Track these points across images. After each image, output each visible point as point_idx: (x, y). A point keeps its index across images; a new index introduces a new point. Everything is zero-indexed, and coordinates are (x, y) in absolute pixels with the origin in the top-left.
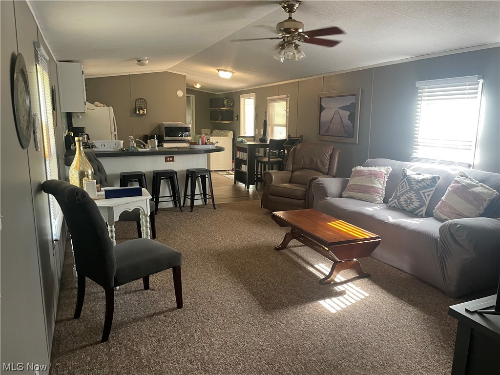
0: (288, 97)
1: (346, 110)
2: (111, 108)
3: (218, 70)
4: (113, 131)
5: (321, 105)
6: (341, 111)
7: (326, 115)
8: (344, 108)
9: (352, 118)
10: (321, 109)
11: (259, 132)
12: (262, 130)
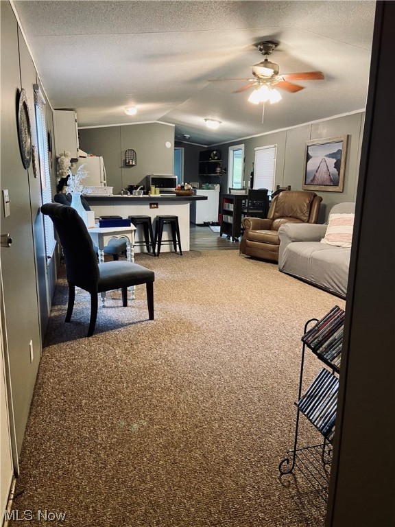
0: (275, 147)
1: (333, 158)
2: (101, 157)
3: (206, 120)
4: (103, 180)
5: (308, 153)
6: (327, 159)
7: (312, 165)
8: (332, 156)
9: (337, 166)
10: (308, 157)
11: (247, 184)
12: (249, 182)
